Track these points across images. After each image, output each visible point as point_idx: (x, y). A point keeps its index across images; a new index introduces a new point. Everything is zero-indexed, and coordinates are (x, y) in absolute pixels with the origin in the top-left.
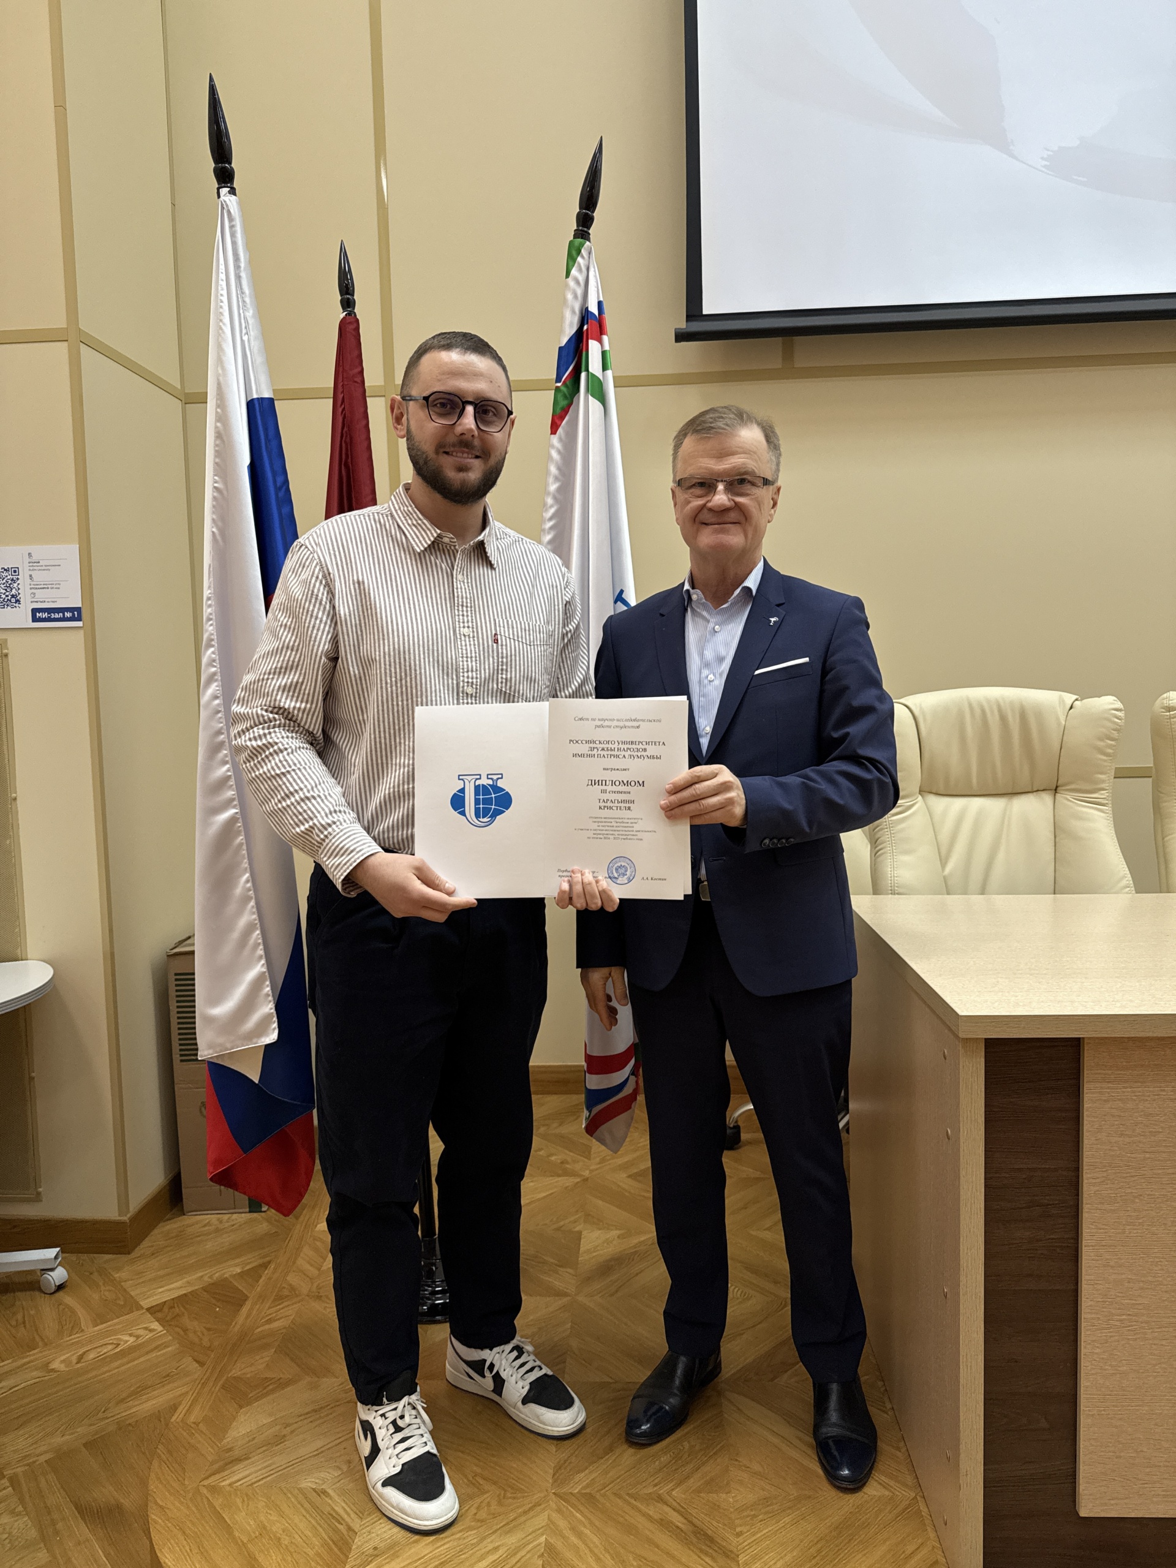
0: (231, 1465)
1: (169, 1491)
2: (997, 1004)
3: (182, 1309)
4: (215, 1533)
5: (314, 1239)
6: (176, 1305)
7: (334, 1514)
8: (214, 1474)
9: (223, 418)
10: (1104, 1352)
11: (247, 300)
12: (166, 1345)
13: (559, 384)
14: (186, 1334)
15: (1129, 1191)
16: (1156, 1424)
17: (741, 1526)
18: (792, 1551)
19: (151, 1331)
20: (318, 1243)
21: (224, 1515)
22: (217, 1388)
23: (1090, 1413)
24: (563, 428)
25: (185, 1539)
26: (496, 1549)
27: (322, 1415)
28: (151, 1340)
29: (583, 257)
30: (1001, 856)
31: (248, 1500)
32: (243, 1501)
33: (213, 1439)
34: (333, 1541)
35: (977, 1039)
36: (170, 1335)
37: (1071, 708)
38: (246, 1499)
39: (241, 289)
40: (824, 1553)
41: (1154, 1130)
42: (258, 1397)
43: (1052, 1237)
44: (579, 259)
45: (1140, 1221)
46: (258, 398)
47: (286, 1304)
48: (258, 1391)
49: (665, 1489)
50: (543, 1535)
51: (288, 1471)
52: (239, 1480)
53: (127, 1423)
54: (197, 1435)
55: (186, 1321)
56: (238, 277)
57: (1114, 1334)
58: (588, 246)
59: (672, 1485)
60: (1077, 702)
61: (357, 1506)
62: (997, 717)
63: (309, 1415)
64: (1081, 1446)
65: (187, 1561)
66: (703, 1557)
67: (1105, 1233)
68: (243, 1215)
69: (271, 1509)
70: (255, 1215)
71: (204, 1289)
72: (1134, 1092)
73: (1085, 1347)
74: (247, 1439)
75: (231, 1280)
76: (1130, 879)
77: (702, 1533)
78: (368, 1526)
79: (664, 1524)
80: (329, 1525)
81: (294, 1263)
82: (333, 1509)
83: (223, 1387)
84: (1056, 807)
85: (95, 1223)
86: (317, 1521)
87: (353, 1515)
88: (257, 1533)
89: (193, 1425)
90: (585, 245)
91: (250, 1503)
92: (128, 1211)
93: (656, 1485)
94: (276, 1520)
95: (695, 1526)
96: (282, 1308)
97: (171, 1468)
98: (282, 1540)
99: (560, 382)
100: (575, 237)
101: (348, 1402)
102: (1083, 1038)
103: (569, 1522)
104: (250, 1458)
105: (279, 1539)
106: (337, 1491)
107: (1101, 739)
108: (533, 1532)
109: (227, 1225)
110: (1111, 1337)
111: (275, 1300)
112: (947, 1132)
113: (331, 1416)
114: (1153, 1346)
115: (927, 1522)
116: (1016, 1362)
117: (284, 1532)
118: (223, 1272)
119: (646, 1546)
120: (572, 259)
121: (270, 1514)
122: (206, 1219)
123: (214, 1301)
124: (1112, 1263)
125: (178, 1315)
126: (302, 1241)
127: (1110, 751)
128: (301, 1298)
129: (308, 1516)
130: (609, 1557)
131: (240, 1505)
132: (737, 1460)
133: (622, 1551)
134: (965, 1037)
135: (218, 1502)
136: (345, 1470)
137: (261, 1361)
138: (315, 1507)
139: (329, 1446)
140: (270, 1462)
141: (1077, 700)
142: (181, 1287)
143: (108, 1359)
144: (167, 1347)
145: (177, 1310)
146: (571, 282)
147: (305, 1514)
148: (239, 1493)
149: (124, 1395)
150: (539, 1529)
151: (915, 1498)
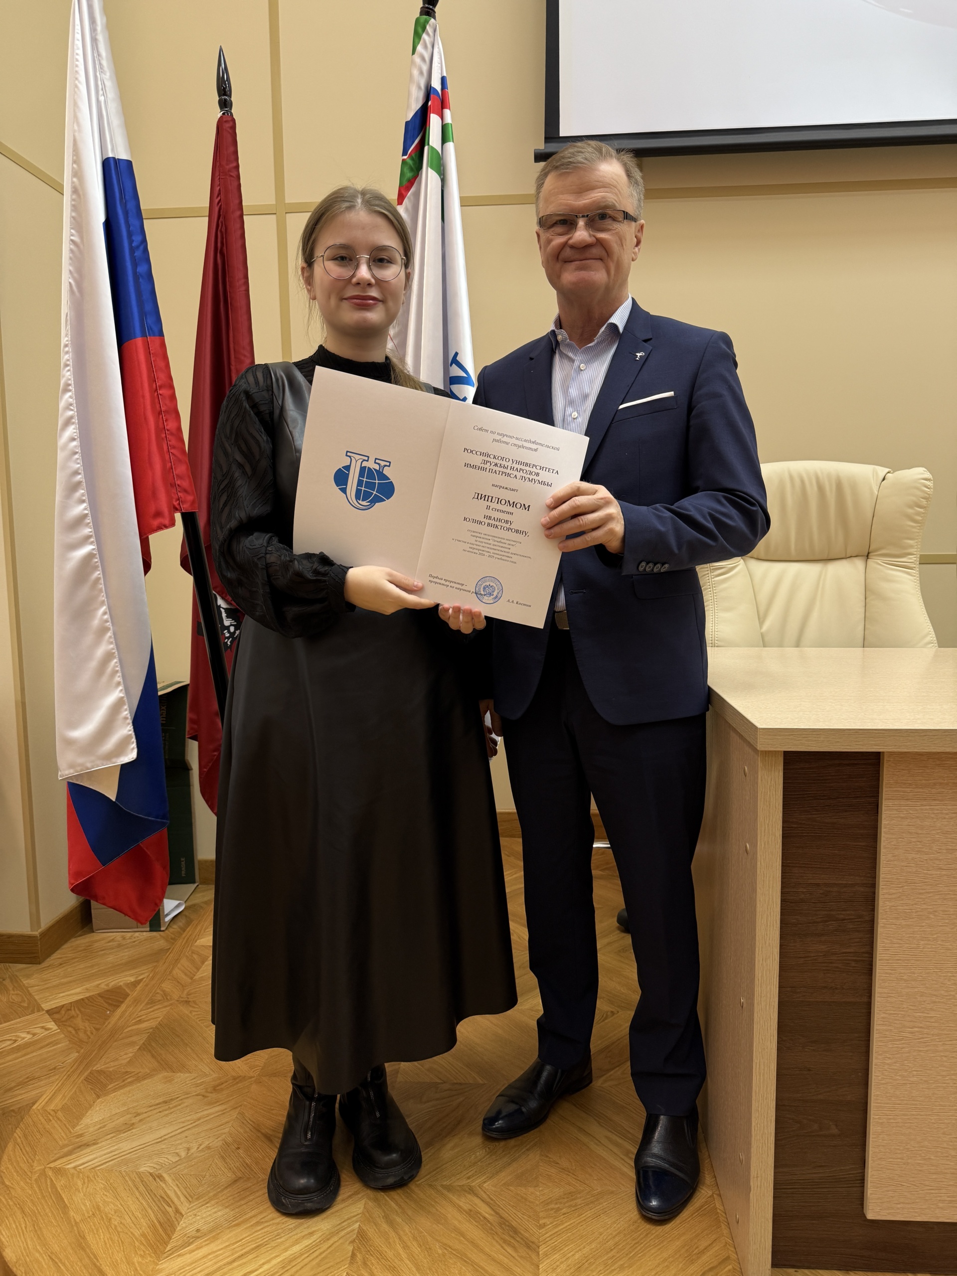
0: (79, 1150)
1: (17, 1172)
2: (796, 720)
3: (78, 1012)
4: (52, 1212)
5: (192, 953)
6: (72, 1008)
7: (165, 1197)
8: (62, 1157)
9: (78, 174)
10: (895, 1063)
11: (104, 63)
12: (56, 1043)
13: (405, 157)
14: (77, 1033)
15: (925, 906)
16: (944, 1134)
17: (544, 1218)
18: (591, 1243)
19: (47, 1029)
20: (195, 956)
21: (64, 1196)
22: (80, 1081)
23: (880, 1121)
24: (408, 198)
25: (23, 1217)
26: (311, 1234)
27: (171, 1106)
28: (45, 1037)
29: (428, 34)
30: (815, 614)
31: (88, 1181)
32: (84, 1182)
33: (67, 1125)
34: (160, 1223)
35: (775, 751)
36: (64, 1034)
37: (884, 479)
38: (86, 1181)
39: (98, 51)
40: (620, 1246)
41: (950, 848)
42: (116, 1089)
43: (847, 950)
44: (425, 36)
45: (935, 936)
46: (114, 158)
47: (155, 1008)
48: (116, 1083)
49: (477, 1182)
50: (357, 1222)
51: (133, 1155)
52: (84, 1164)
53: (11, 1109)
54: (53, 1121)
55: (79, 1022)
56: (94, 40)
57: (904, 1045)
58: (433, 24)
59: (483, 1178)
60: (889, 474)
61: (188, 1190)
62: (815, 488)
63: (159, 1106)
64: (871, 1153)
65: (20, 1238)
66: (506, 1247)
67: (900, 947)
68: (145, 933)
69: (109, 1192)
70: (154, 934)
71: (100, 995)
72: (933, 809)
73: (877, 1058)
74: (99, 1126)
75: (125, 988)
76: (934, 636)
77: (507, 1223)
78: (195, 1209)
79: (472, 1214)
80: (159, 1207)
81: (171, 972)
82: (165, 1193)
83: (86, 1079)
84: (867, 571)
85: (10, 936)
86: (148, 1205)
87: (182, 1198)
88: (91, 1213)
89: (52, 1113)
90: (430, 22)
91: (90, 1185)
92: (39, 927)
93: (469, 1178)
94: (111, 1202)
95: (501, 1217)
96: (153, 1011)
97: (24, 1151)
98: (113, 1220)
99: (406, 155)
100: (422, 14)
101: (197, 1095)
102: (883, 752)
103: (384, 1212)
104: (98, 1143)
105: (110, 1219)
106: (172, 1176)
107: (910, 507)
108: (348, 1219)
109: (129, 941)
110: (903, 1048)
111: (147, 1004)
112: (746, 846)
113: (179, 1107)
114: (943, 1058)
115: (722, 1219)
116: (809, 1070)
117: (115, 1212)
118: (120, 980)
119: (453, 1235)
120: (417, 36)
121: (106, 1195)
122: (112, 936)
123: (106, 1005)
124: (905, 977)
125: (73, 1017)
126: (182, 952)
127: (919, 518)
128: (171, 1002)
129: (141, 1199)
130: (416, 1246)
131: (80, 1188)
132: (547, 1156)
133: (429, 1239)
134: (763, 749)
135: (60, 1183)
136: (183, 1156)
137: (125, 1057)
138: (150, 1191)
139: (172, 1134)
140: (116, 1147)
141: (888, 472)
142: (80, 993)
143: (4, 1054)
144: (57, 1044)
145: (73, 1013)
146: (417, 58)
147: (138, 1197)
148: (81, 1175)
149: (13, 1084)
150: (354, 1216)
151: (712, 1196)
